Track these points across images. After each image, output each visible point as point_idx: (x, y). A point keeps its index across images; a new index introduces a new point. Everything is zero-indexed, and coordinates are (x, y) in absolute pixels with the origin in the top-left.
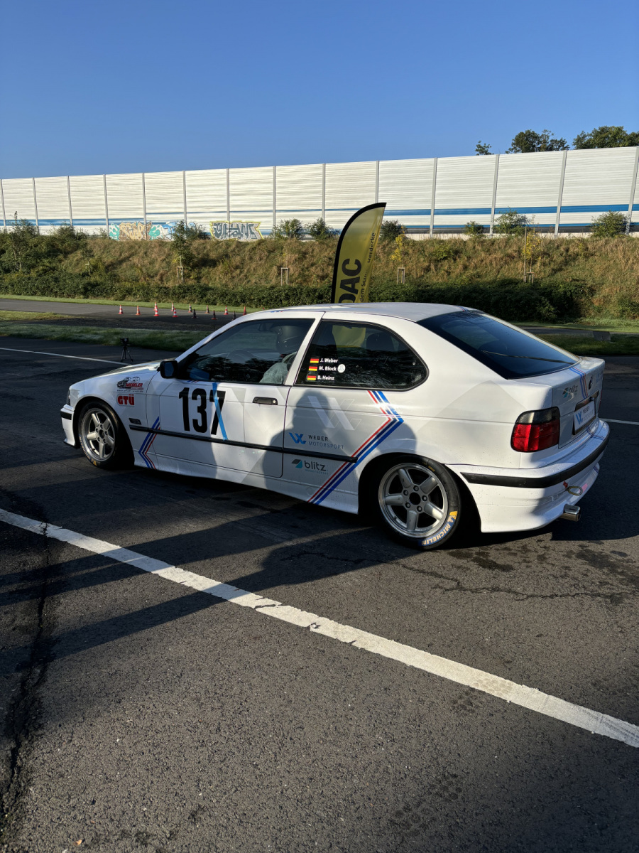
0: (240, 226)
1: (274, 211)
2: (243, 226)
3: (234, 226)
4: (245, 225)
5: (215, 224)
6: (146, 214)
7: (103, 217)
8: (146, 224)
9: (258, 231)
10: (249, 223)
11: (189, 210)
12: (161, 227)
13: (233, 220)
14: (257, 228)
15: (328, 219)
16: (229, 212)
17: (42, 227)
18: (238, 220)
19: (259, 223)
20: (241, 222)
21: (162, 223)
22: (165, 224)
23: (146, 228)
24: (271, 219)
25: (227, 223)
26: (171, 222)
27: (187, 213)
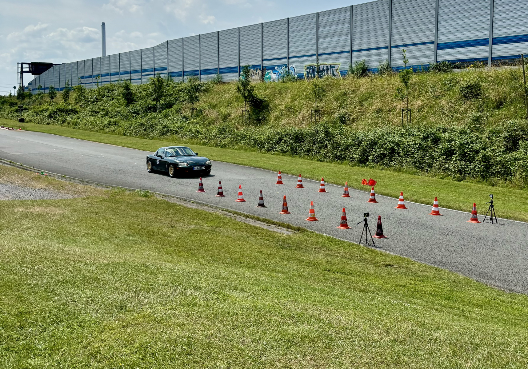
0: (325, 68)
1: (351, 52)
3: (321, 69)
4: (329, 67)
5: (308, 68)
6: (263, 60)
7: (237, 65)
8: (263, 70)
9: (338, 73)
10: (332, 65)
11: (290, 55)
12: (272, 72)
13: (321, 63)
14: (337, 69)
15: (393, 57)
16: (318, 55)
17: (203, 76)
18: (324, 62)
19: (339, 65)
20: (326, 64)
21: (272, 68)
22: (274, 69)
23: (262, 74)
24: (348, 60)
25: (316, 65)
26: (278, 67)
27: (289, 58)
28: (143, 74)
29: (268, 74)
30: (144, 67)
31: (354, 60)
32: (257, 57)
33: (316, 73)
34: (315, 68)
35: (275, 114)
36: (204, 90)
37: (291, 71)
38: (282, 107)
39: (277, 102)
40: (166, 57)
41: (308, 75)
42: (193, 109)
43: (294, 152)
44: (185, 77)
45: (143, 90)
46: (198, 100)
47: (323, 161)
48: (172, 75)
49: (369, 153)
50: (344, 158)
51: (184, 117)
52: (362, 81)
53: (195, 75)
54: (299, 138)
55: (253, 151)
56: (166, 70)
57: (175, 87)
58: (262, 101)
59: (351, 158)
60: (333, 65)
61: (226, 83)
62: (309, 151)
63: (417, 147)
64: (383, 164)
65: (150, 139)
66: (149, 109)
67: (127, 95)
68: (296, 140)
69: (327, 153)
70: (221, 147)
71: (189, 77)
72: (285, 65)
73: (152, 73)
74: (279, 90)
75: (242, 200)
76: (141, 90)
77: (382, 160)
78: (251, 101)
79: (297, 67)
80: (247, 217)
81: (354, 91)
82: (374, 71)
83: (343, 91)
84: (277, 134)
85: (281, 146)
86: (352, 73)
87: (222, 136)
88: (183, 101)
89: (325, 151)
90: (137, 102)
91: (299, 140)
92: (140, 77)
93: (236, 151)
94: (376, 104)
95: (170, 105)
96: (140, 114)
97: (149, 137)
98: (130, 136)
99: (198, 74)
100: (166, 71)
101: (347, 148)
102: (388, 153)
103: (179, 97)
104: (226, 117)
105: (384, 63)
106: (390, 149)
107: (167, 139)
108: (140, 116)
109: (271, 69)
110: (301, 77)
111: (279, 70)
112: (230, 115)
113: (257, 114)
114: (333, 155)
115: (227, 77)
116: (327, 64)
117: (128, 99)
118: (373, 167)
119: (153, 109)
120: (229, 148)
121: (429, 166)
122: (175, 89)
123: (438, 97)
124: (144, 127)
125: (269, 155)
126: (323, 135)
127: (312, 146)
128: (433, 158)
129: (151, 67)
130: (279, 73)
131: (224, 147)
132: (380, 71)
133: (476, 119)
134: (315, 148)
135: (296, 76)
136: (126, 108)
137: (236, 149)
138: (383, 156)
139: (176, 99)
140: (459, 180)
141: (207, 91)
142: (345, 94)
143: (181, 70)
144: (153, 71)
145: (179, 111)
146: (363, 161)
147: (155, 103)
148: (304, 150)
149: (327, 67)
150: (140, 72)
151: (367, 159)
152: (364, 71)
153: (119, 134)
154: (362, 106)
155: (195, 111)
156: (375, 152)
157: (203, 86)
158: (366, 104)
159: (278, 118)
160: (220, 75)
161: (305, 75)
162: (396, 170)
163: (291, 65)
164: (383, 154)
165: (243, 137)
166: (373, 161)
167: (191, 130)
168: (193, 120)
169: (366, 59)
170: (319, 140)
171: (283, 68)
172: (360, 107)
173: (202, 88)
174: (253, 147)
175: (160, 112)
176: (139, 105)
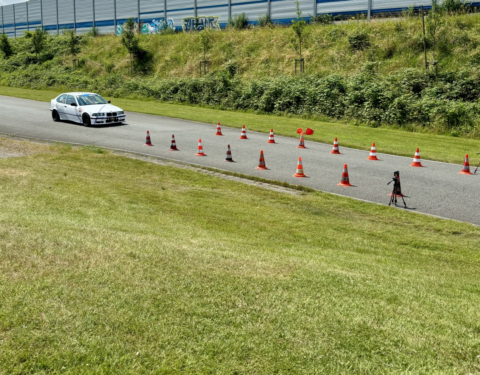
0: (204, 21)
1: (229, 5)
2: (206, 20)
3: (200, 22)
4: (208, 20)
5: (186, 21)
6: (140, 14)
7: (113, 18)
8: (140, 23)
9: (217, 26)
10: (210, 18)
11: (168, 9)
12: (149, 25)
13: (199, 16)
14: (216, 22)
15: (273, 9)
16: (197, 8)
17: (77, 29)
18: (203, 15)
19: (218, 17)
20: (204, 17)
21: (150, 21)
22: (152, 22)
23: (139, 27)
24: (227, 13)
25: (194, 18)
26: (156, 20)
27: (166, 11)
28: (17, 27)
29: (145, 26)
30: (17, 22)
31: (233, 13)
32: (134, 10)
33: (194, 26)
34: (193, 20)
35: (161, 65)
36: (82, 42)
37: (169, 23)
38: (167, 58)
39: (160, 53)
40: (40, 11)
41: (186, 27)
42: (75, 60)
43: (193, 101)
44: (60, 30)
45: (20, 43)
46: (80, 52)
47: (226, 110)
48: (47, 28)
49: (274, 101)
50: (247, 106)
51: (67, 68)
52: (245, 33)
53: (70, 28)
54: (196, 88)
55: (149, 100)
56: (40, 23)
57: (52, 39)
58: (145, 53)
59: (255, 106)
60: (212, 18)
61: (104, 35)
62: (208, 100)
63: (326, 95)
64: (290, 112)
65: (37, 90)
66: (29, 61)
67: (5, 48)
68: (193, 89)
69: (228, 102)
70: (115, 97)
71: (64, 30)
72: (163, 18)
73: (26, 26)
74: (161, 42)
75: (202, 154)
76: (17, 43)
77: (288, 108)
78: (136, 53)
79: (174, 20)
80: (227, 173)
81: (239, 43)
82: (255, 23)
83: (228, 42)
84: (172, 84)
85: (179, 95)
86: (233, 25)
87: (113, 86)
88: (62, 53)
89: (226, 99)
90: (16, 54)
91: (197, 89)
92: (14, 31)
93: (132, 101)
94: (264, 54)
95: (50, 57)
96: (20, 66)
97: (36, 88)
98: (16, 87)
99: (73, 28)
100: (40, 25)
101: (249, 97)
102: (295, 101)
103: (58, 49)
104: (110, 68)
105: (264, 16)
106: (296, 97)
107: (56, 89)
108: (21, 67)
109: (148, 22)
110: (178, 30)
111: (157, 23)
112: (114, 66)
113: (142, 64)
114: (236, 104)
115: (103, 30)
116: (206, 17)
117: (6, 52)
118: (280, 115)
119: (34, 61)
120: (123, 98)
121: (340, 113)
122: (52, 41)
123: (325, 48)
124: (29, 79)
125: (166, 104)
126: (222, 84)
127: (212, 95)
128: (343, 105)
129: (25, 21)
130: (156, 25)
131: (118, 97)
132: (262, 24)
133: (370, 68)
134: (216, 98)
135: (174, 28)
136: (5, 60)
137: (131, 99)
138: (290, 104)
139: (55, 51)
140: (375, 126)
141: (85, 43)
142: (230, 45)
143: (56, 23)
144: (26, 25)
145: (60, 62)
146: (269, 109)
147: (34, 54)
148: (204, 99)
149: (205, 19)
150: (14, 26)
151: (273, 108)
152: (244, 24)
153: (4, 86)
154: (249, 56)
155: (77, 62)
156: (280, 100)
157: (81, 38)
158: (253, 55)
159: (163, 68)
160: (96, 28)
161: (183, 27)
162: (305, 117)
163: (168, 18)
164: (289, 102)
165: (136, 87)
166: (280, 109)
167: (78, 81)
168: (76, 71)
169: (245, 12)
170: (218, 89)
171: (161, 21)
172: (248, 58)
173: (80, 41)
174: (148, 97)
175: (41, 63)
176: (18, 57)
